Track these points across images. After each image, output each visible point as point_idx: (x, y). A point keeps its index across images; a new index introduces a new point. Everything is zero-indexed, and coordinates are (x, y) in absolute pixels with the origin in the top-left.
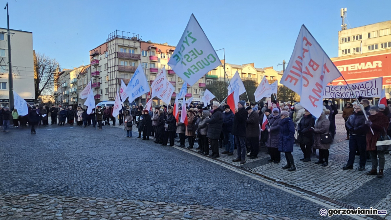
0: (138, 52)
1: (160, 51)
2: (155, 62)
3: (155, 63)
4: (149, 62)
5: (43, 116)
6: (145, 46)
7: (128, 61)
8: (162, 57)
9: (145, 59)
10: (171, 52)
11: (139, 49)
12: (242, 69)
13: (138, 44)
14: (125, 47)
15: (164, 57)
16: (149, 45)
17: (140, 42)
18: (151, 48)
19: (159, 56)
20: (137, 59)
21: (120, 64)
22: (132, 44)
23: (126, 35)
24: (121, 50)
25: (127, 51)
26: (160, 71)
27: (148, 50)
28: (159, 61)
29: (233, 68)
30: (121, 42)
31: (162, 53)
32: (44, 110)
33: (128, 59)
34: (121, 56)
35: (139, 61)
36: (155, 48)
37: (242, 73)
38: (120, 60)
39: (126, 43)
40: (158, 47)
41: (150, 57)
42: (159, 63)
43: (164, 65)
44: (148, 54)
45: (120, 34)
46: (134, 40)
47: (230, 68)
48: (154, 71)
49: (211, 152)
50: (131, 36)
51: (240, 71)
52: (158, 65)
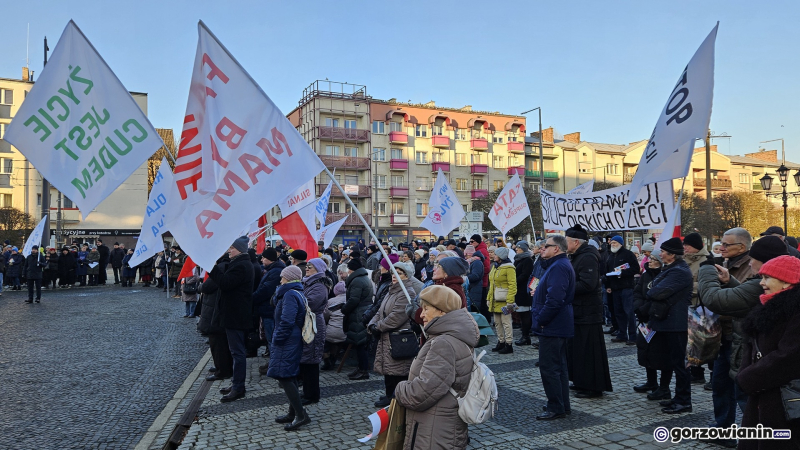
0: (364, 125)
1: (414, 121)
2: (402, 145)
3: (403, 148)
4: (389, 147)
5: (92, 266)
6: (383, 110)
7: (342, 146)
8: (418, 134)
9: (377, 141)
10: (438, 123)
11: (366, 118)
12: (624, 155)
13: (363, 108)
14: (335, 116)
15: (424, 134)
16: (386, 109)
17: (369, 101)
18: (392, 114)
19: (410, 131)
20: (362, 139)
21: (323, 154)
22: (350, 108)
23: (336, 89)
24: (327, 123)
25: (341, 124)
26: (412, 166)
27: (388, 119)
28: (411, 143)
29: (599, 152)
30: (325, 105)
31: (419, 125)
32: (94, 254)
33: (342, 142)
34: (325, 137)
35: (366, 146)
36: (404, 115)
37: (625, 165)
38: (324, 144)
39: (338, 107)
40: (409, 112)
41: (391, 135)
42: (411, 149)
43: (424, 153)
44: (387, 129)
45: (324, 88)
46: (358, 98)
47: (590, 152)
48: (399, 166)
50: (349, 91)
51: (618, 160)
52: (409, 153)
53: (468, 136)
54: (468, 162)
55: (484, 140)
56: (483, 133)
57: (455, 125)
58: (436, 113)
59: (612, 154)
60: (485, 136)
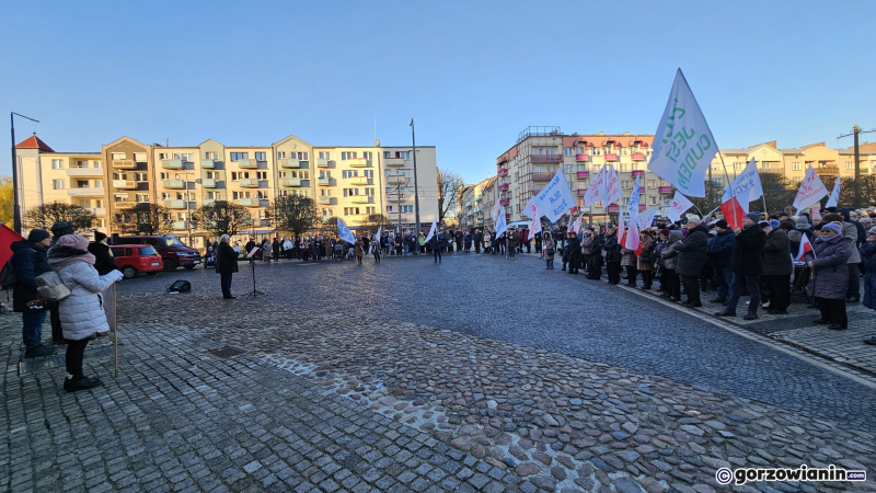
0: (559, 151)
1: (592, 146)
2: (584, 161)
3: (585, 163)
4: (575, 164)
5: (449, 242)
6: (569, 142)
7: (546, 165)
8: (594, 153)
9: (569, 160)
10: (608, 145)
11: (560, 147)
12: (747, 155)
13: (558, 141)
14: (540, 147)
15: (599, 153)
16: (574, 139)
17: (562, 136)
18: (579, 142)
19: (590, 152)
20: (558, 161)
21: (534, 171)
22: (550, 141)
23: (541, 131)
24: (536, 152)
25: (544, 153)
26: (591, 175)
27: (574, 146)
28: (590, 160)
30: (535, 142)
31: (595, 148)
33: (546, 163)
34: (535, 161)
35: (561, 164)
36: (585, 143)
38: (534, 166)
39: (543, 142)
40: (589, 140)
41: (577, 156)
42: (590, 164)
43: (599, 165)
44: (574, 153)
45: (533, 131)
46: (554, 135)
48: (583, 176)
49: (684, 298)
50: (549, 131)
51: (742, 159)
52: (589, 166)
53: (628, 151)
54: (629, 169)
55: (640, 154)
56: (639, 149)
57: (620, 146)
58: (607, 139)
59: (737, 156)
60: (642, 151)
